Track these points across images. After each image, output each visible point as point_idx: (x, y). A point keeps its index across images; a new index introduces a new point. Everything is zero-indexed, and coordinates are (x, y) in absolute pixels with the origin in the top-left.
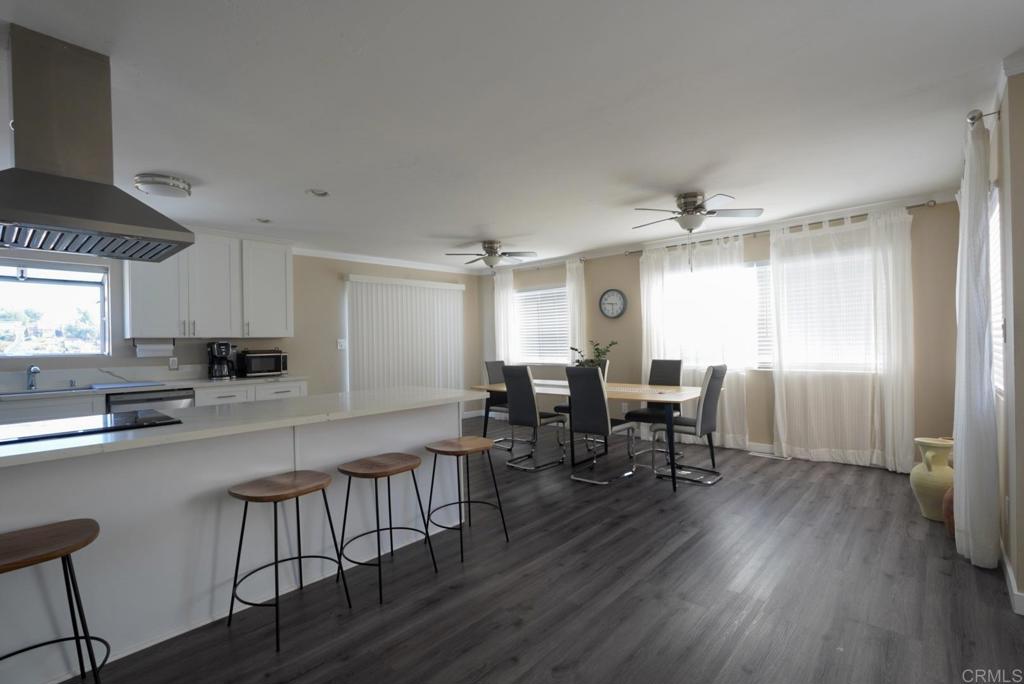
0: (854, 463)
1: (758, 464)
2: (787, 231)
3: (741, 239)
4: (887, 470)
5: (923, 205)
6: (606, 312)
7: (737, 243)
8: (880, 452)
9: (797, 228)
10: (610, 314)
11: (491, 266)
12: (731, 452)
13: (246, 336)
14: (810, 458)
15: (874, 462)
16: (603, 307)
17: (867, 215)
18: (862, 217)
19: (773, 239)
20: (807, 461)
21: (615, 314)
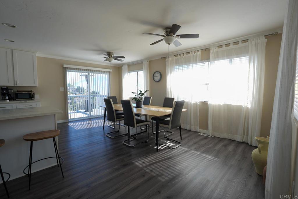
0: (236, 140)
1: (201, 138)
2: (217, 48)
3: (200, 51)
4: (248, 144)
5: (272, 34)
6: (155, 80)
7: (198, 53)
8: (246, 136)
9: (220, 46)
10: (156, 80)
11: (110, 62)
12: (193, 132)
13: (16, 85)
14: (220, 137)
15: (244, 141)
16: (154, 78)
17: (248, 40)
18: (246, 41)
19: (211, 51)
20: (219, 138)
21: (158, 81)
